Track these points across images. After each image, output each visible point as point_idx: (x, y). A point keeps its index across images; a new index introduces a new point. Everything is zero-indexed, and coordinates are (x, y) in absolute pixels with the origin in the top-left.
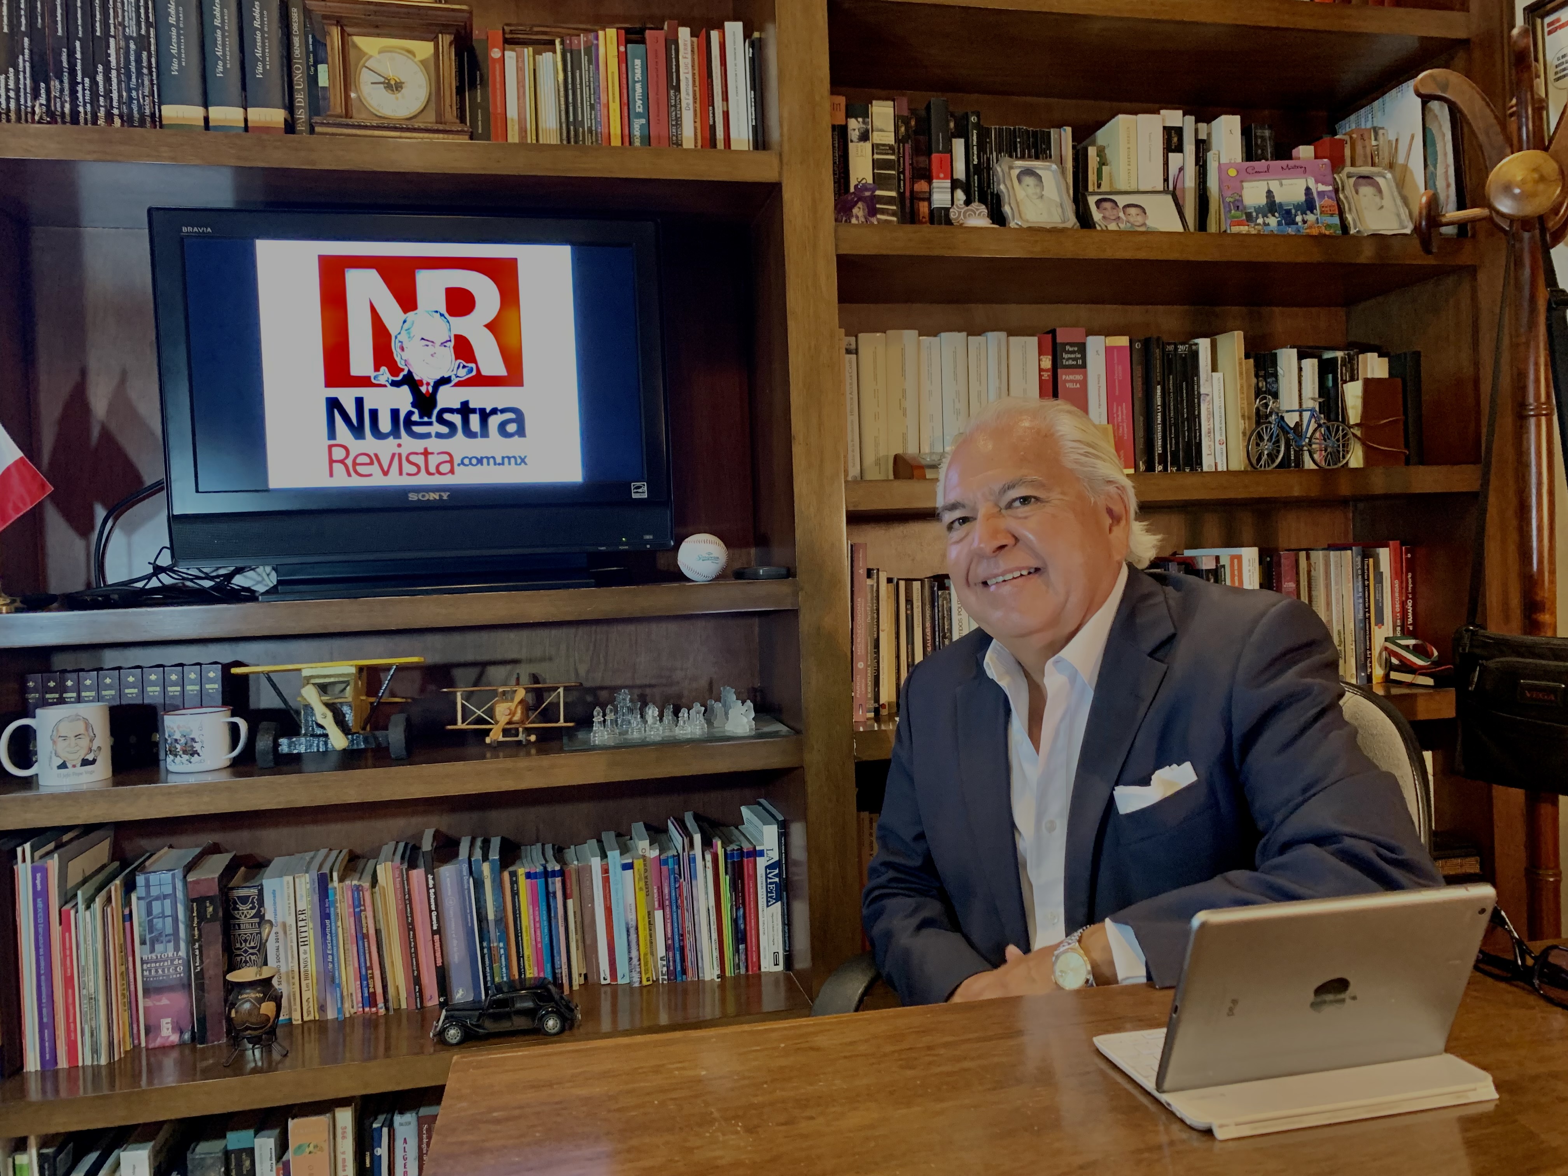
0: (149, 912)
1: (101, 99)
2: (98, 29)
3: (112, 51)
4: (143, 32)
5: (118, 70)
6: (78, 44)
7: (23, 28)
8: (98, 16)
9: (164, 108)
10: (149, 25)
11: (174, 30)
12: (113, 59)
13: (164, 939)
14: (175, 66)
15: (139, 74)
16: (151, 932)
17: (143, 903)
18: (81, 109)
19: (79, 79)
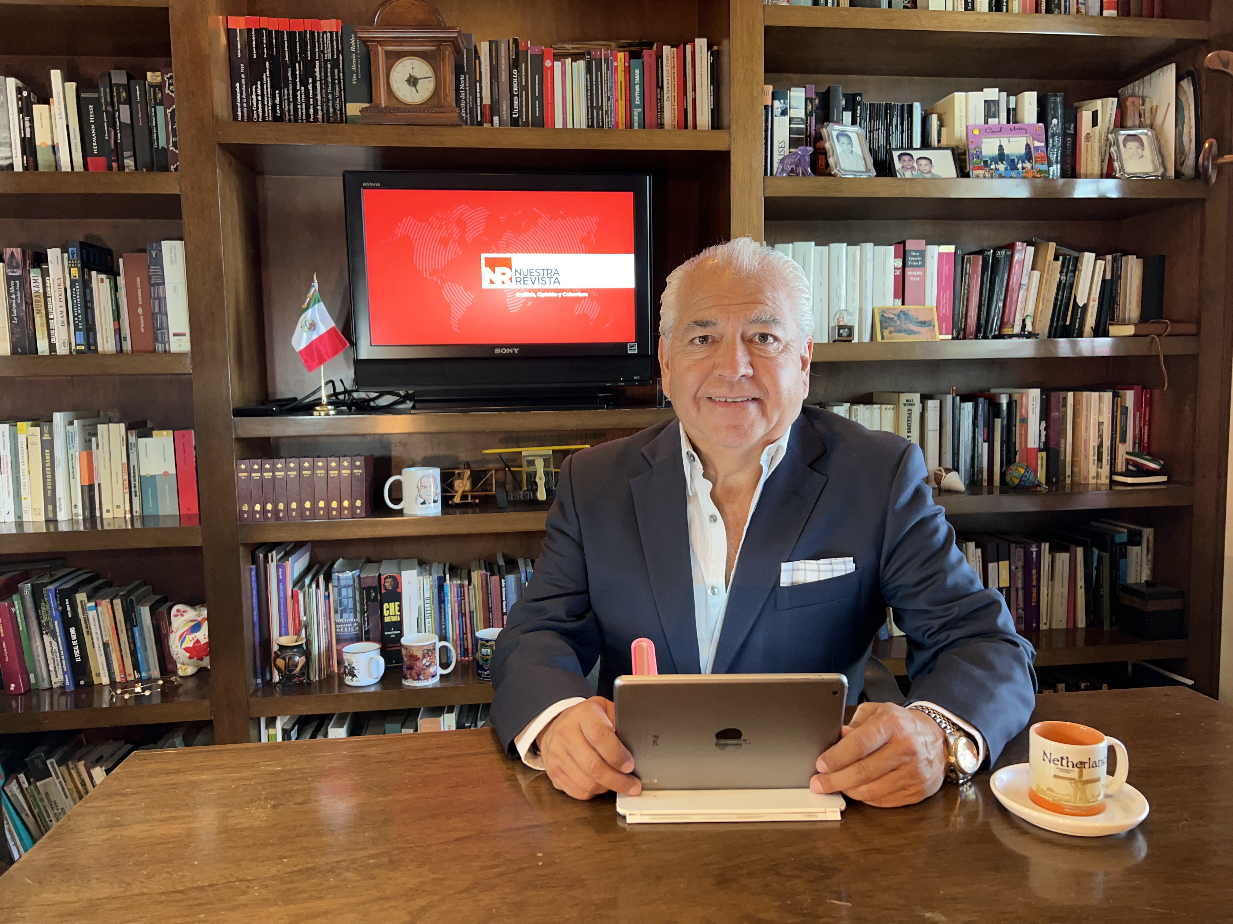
0: (340, 595)
1: (311, 100)
2: (309, 55)
3: (317, 69)
4: (335, 57)
5: (321, 81)
6: (297, 65)
7: (265, 56)
8: (309, 47)
9: (347, 106)
10: (338, 52)
11: (353, 55)
12: (318, 74)
13: (348, 611)
14: (355, 78)
15: (333, 84)
16: (341, 606)
17: (336, 589)
18: (299, 107)
19: (298, 88)
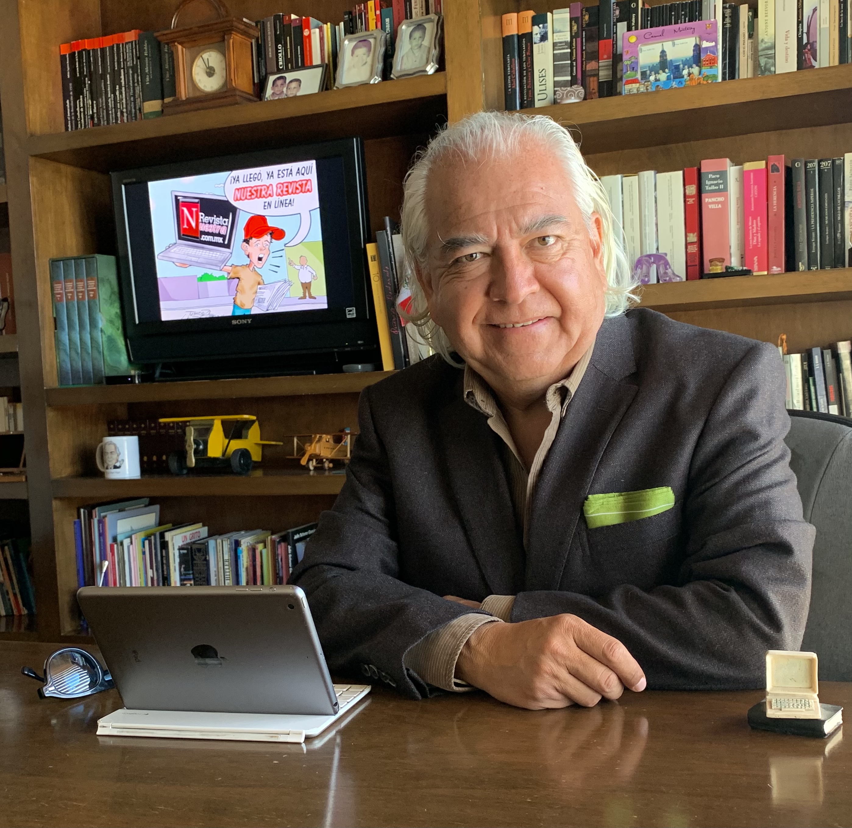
1: (118, 104)
2: (116, 66)
3: (122, 77)
4: (135, 63)
5: (125, 87)
6: (108, 76)
7: (85, 73)
8: (116, 59)
9: (145, 103)
10: (138, 58)
11: (147, 59)
12: (123, 81)
14: (148, 79)
15: (134, 87)
18: (110, 112)
19: (109, 96)
